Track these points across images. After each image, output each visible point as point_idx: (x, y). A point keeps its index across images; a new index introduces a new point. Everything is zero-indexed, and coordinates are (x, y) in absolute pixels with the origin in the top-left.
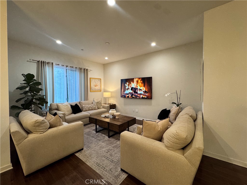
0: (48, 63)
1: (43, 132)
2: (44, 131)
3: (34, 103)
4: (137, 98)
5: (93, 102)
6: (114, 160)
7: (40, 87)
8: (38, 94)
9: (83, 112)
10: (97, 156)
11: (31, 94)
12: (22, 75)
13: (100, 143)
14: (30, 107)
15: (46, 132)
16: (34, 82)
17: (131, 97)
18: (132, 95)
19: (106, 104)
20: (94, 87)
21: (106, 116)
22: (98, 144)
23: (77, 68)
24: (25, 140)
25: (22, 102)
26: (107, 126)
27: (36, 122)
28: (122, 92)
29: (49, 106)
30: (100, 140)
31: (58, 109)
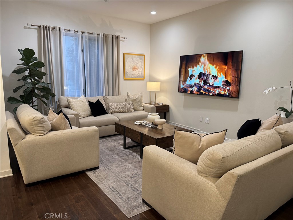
0: (54, 29)
1: (43, 134)
2: (44, 132)
3: (37, 95)
4: (208, 95)
5: (126, 98)
6: (137, 188)
7: (43, 70)
8: (41, 81)
9: (108, 115)
10: (116, 179)
11: (31, 81)
12: (19, 50)
13: (126, 164)
14: (32, 101)
15: (47, 134)
16: (35, 61)
17: (197, 93)
18: (200, 88)
19: (150, 104)
20: (132, 70)
21: (141, 124)
22: (121, 165)
23: (99, 35)
24: (22, 140)
25: (21, 92)
26: (139, 139)
27: (34, 119)
28: (182, 81)
29: (57, 102)
30: (126, 160)
31: (68, 107)
